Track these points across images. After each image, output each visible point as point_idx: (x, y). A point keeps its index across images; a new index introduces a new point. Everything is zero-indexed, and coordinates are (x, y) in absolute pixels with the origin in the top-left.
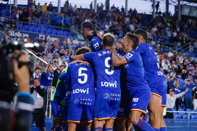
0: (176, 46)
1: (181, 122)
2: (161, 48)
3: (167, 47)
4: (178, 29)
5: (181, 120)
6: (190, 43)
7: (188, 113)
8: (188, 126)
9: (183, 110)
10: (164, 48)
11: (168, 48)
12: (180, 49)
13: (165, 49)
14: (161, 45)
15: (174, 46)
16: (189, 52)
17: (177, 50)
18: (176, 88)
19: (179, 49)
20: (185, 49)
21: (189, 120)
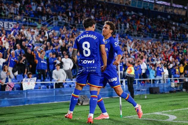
0: (41, 20)
1: (47, 92)
2: (26, 22)
3: (33, 21)
4: (42, 4)
5: (47, 90)
6: (54, 17)
7: (54, 83)
8: (54, 95)
9: (49, 80)
10: (29, 22)
11: (34, 23)
12: (45, 23)
13: (31, 23)
14: (27, 19)
15: (39, 21)
16: (53, 26)
17: (42, 24)
18: (42, 60)
19: (43, 23)
20: (49, 23)
21: (54, 89)
